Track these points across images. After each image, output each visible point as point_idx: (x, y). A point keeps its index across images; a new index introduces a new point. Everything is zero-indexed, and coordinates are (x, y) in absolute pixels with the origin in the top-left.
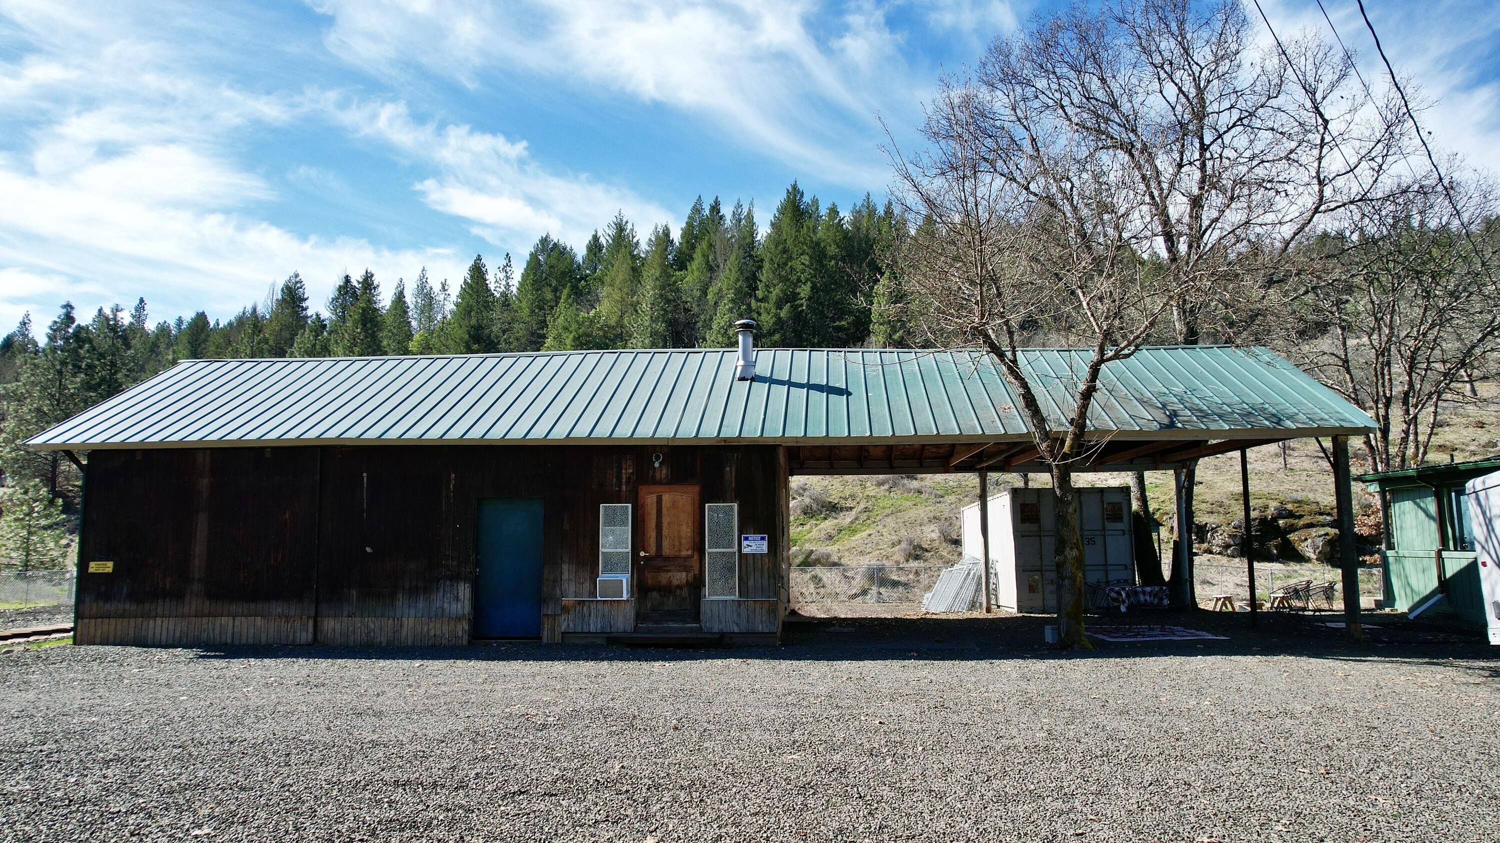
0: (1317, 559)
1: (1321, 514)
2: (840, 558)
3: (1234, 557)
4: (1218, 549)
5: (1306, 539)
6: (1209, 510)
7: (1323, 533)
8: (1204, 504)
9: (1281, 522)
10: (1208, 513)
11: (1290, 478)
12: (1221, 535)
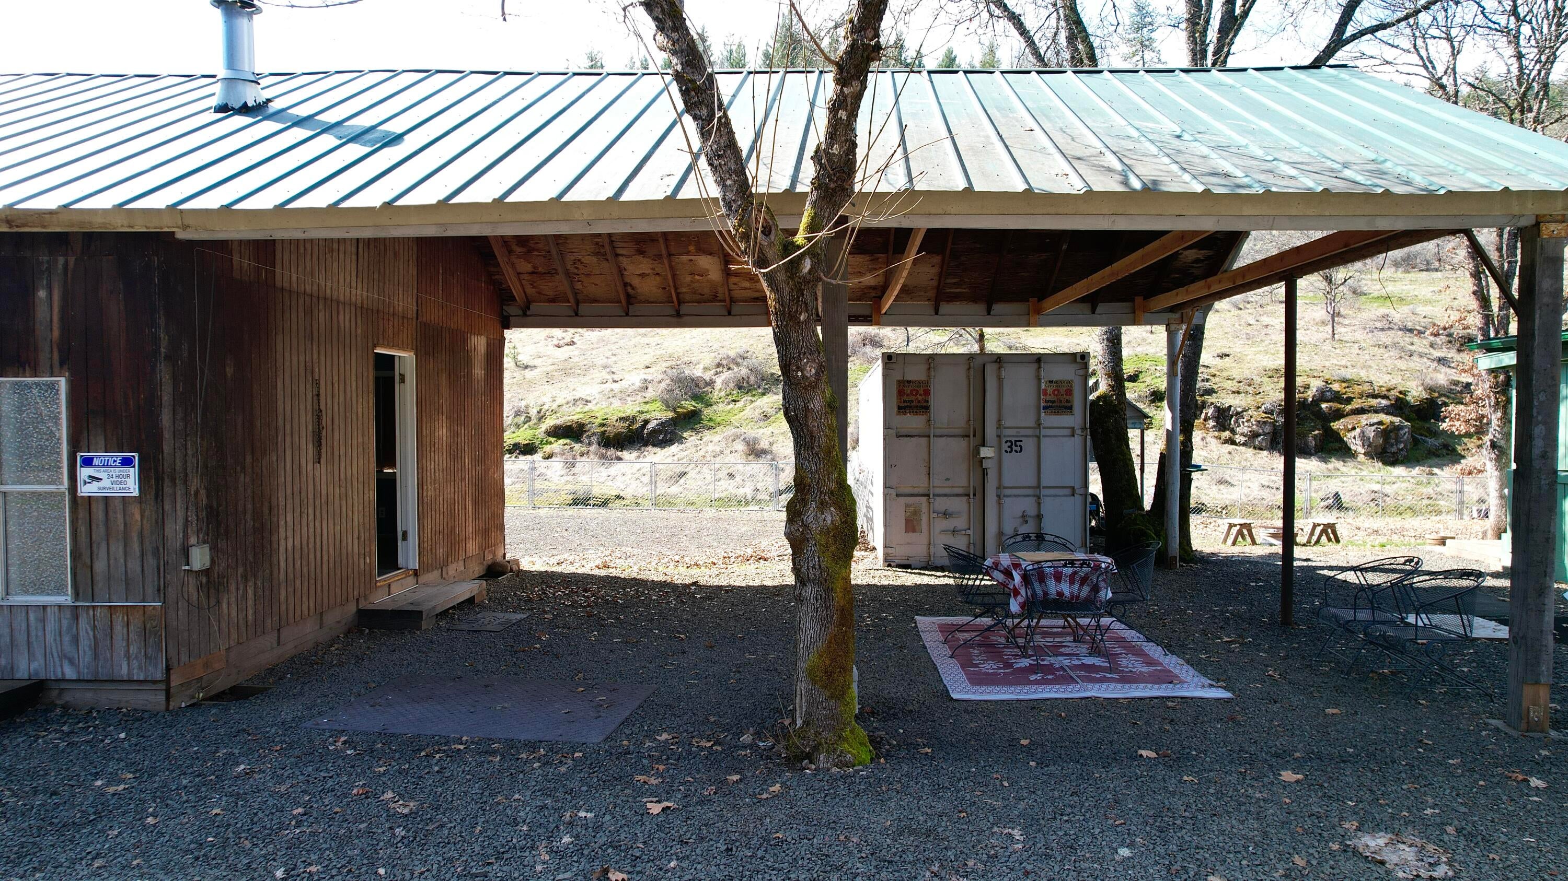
0: (1364, 454)
1: (1375, 396)
2: (771, 444)
3: (1261, 449)
4: (1243, 439)
5: (1354, 428)
6: (1235, 389)
7: (1375, 420)
8: (1229, 382)
9: (1324, 406)
10: (1233, 392)
11: (1338, 351)
12: (1248, 421)
